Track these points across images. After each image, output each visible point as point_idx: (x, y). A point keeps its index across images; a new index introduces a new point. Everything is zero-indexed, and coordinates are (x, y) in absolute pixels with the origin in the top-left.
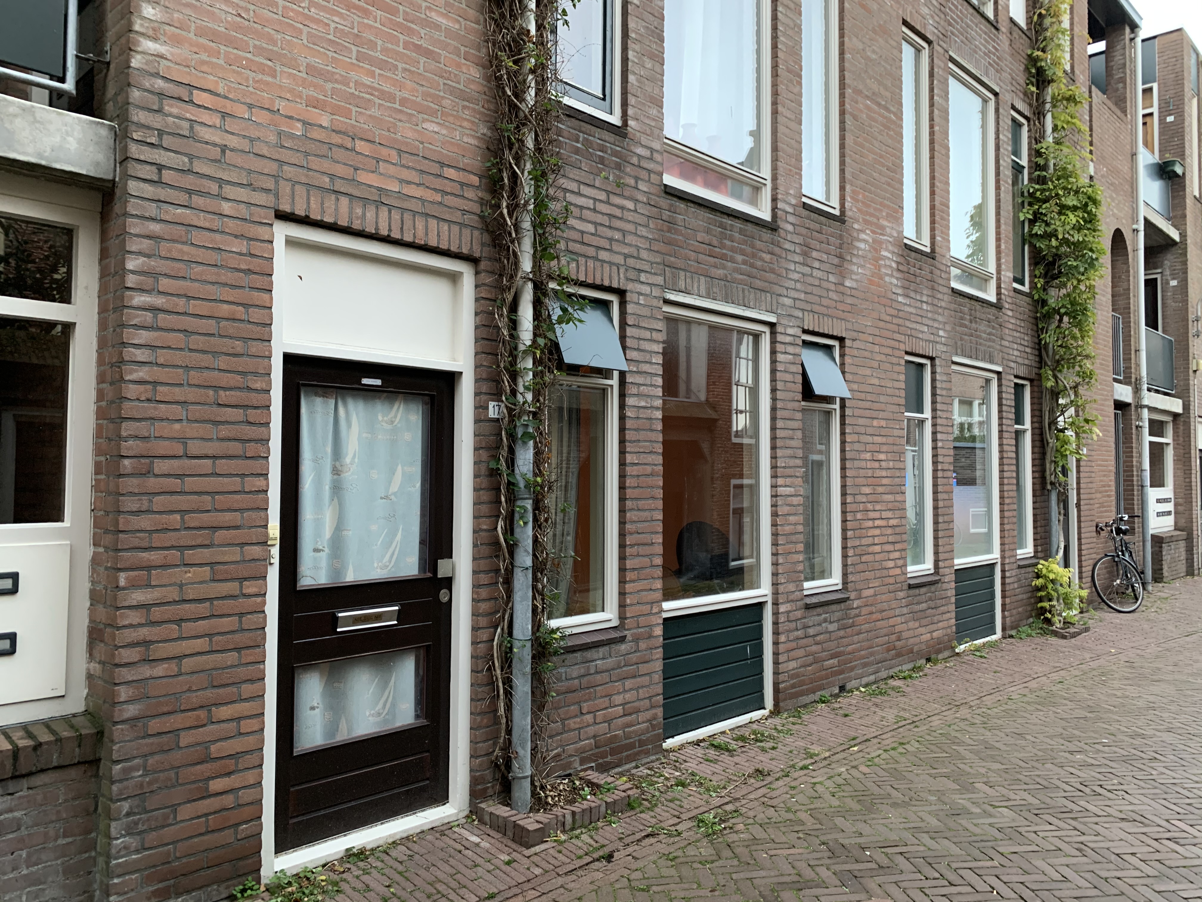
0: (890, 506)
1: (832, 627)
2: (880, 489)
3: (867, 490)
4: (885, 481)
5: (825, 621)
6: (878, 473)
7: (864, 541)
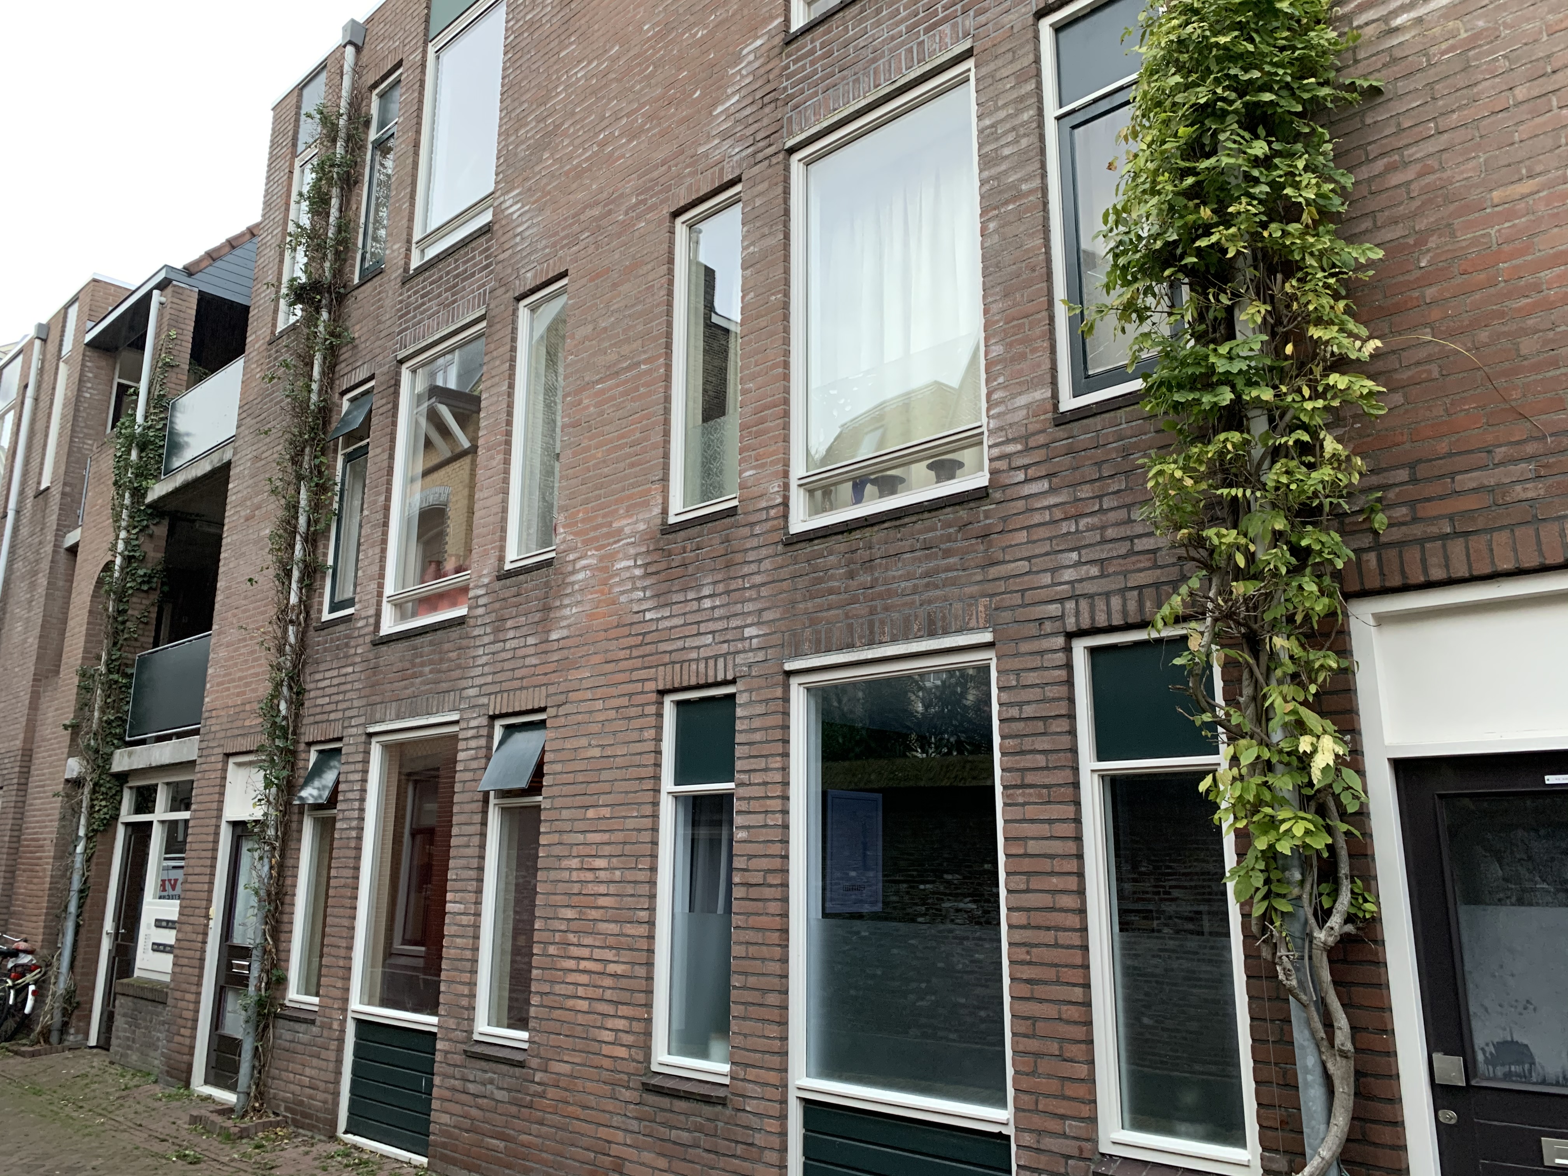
0: (611, 941)
1: (501, 1095)
2: (594, 914)
3: (570, 914)
4: (602, 901)
5: (491, 1082)
6: (591, 888)
7: (558, 988)
